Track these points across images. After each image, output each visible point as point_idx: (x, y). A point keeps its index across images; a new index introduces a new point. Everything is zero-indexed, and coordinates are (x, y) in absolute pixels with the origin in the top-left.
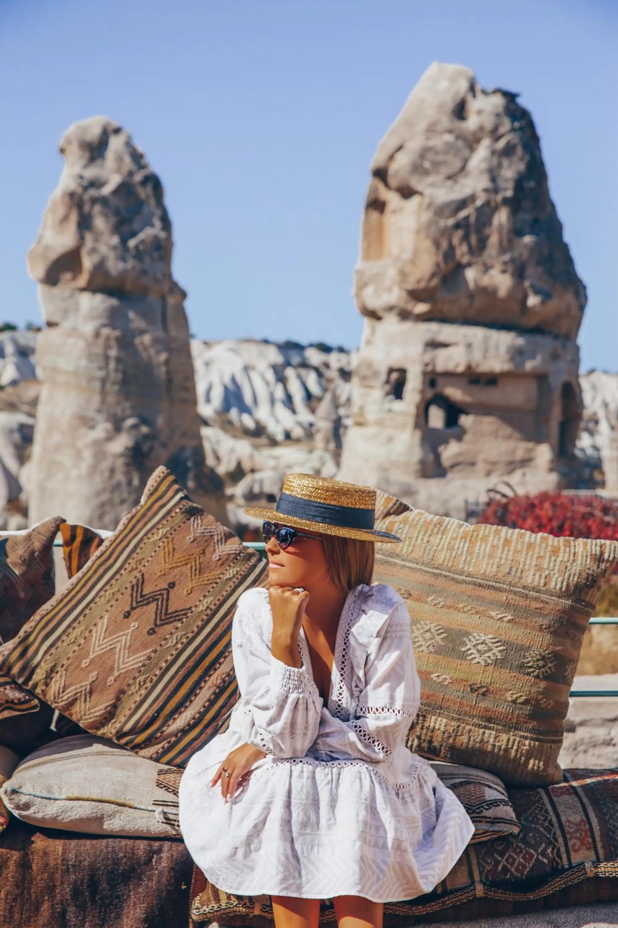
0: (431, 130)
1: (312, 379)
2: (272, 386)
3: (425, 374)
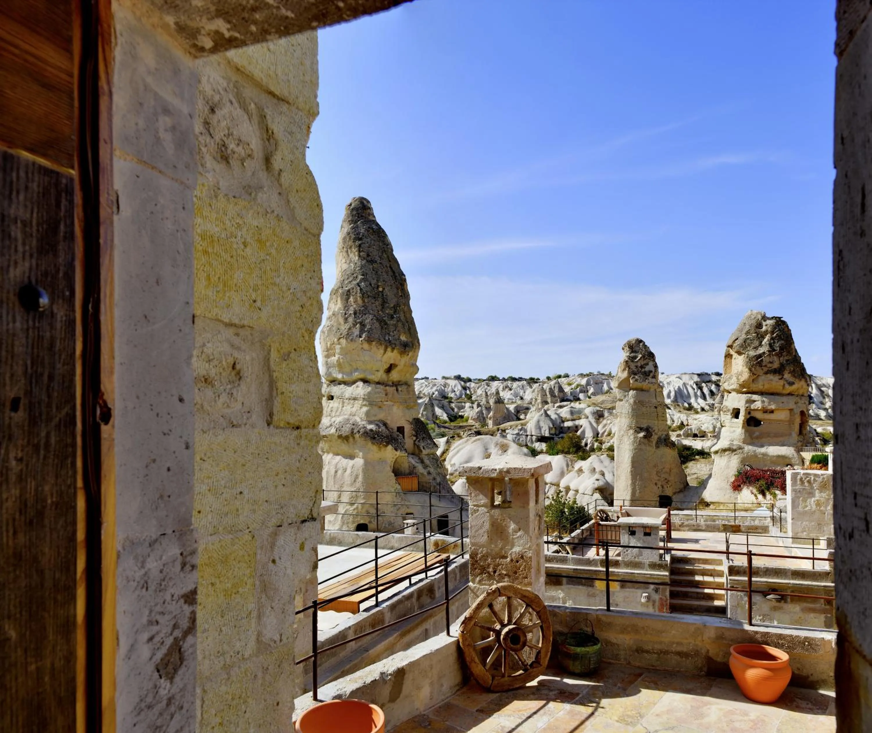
0: (748, 333)
1: (713, 387)
2: (696, 391)
3: (746, 410)
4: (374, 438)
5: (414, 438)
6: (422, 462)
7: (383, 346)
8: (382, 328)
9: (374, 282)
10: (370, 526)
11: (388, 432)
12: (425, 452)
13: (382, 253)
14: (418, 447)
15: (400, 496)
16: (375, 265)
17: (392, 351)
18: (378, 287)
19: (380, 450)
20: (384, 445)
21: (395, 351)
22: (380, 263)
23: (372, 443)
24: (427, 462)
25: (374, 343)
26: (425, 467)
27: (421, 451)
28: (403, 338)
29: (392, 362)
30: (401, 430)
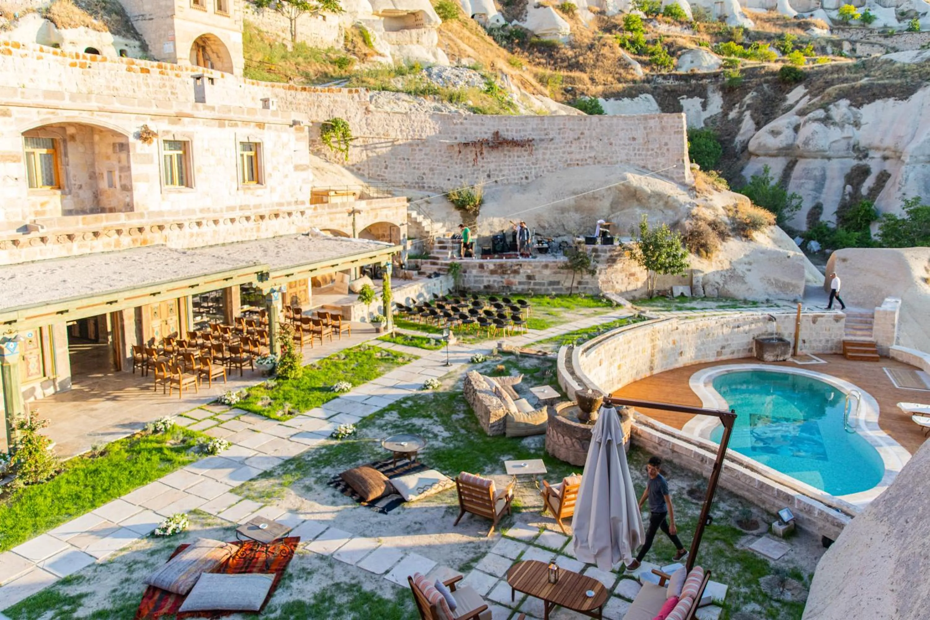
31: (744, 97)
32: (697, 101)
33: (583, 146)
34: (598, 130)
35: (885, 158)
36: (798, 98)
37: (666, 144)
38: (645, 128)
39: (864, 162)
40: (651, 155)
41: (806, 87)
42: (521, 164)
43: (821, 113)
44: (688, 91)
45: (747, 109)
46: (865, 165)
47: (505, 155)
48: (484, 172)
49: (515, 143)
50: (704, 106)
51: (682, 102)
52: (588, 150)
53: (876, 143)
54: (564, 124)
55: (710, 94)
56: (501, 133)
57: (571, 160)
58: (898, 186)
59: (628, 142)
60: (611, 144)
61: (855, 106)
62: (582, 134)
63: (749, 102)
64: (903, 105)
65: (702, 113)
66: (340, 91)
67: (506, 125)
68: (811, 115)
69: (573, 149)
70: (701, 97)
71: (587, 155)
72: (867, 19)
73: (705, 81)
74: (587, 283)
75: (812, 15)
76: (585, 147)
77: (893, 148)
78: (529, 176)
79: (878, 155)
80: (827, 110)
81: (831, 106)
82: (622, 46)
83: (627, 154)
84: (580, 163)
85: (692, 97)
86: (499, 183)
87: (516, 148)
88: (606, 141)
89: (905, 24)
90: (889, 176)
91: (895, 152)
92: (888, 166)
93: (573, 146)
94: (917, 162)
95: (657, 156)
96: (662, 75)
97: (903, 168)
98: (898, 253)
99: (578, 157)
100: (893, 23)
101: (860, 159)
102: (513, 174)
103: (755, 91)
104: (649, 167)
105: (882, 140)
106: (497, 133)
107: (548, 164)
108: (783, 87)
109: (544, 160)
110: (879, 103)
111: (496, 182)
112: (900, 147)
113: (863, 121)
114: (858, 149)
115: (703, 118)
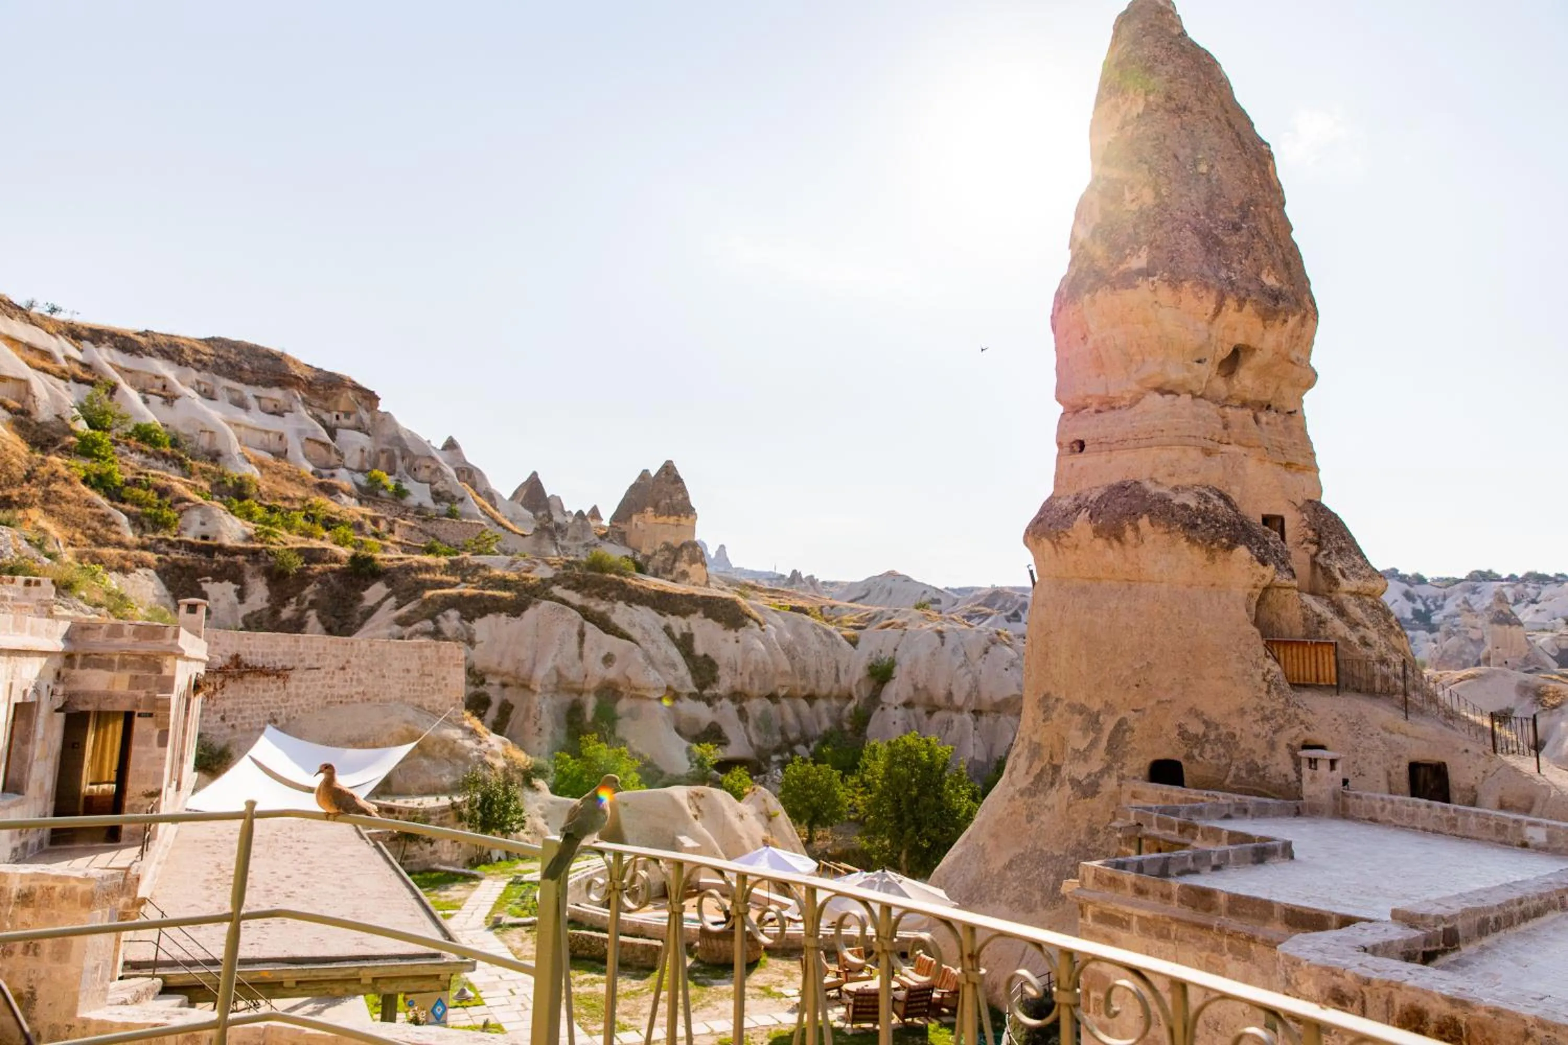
4: (1195, 526)
5: (1313, 549)
6: (1341, 612)
7: (1214, 293)
8: (1209, 251)
9: (1183, 153)
10: (1189, 770)
11: (1231, 513)
12: (1347, 585)
13: (1206, 92)
14: (1326, 571)
15: (1280, 692)
16: (1187, 117)
17: (1240, 309)
18: (1195, 164)
19: (1212, 559)
20: (1222, 546)
21: (1248, 308)
22: (1203, 113)
23: (1188, 539)
24: (1356, 612)
25: (1187, 285)
26: (1354, 625)
27: (1336, 583)
28: (1270, 280)
29: (1240, 339)
30: (1273, 522)
31: (303, 589)
32: (229, 588)
33: (348, 678)
34: (368, 659)
35: (504, 685)
36: (379, 599)
37: (444, 679)
38: (420, 658)
39: (482, 689)
40: (428, 691)
41: (388, 586)
42: (267, 702)
43: (428, 625)
44: (215, 570)
45: (310, 608)
46: (484, 694)
47: (247, 688)
48: (216, 712)
49: (262, 672)
50: (241, 595)
51: (205, 587)
52: (354, 683)
53: (493, 666)
54: (325, 649)
55: (248, 579)
56: (243, 657)
57: (332, 695)
58: (532, 719)
59: (402, 675)
60: (384, 677)
61: (466, 619)
62: (348, 662)
63: (311, 597)
64: (515, 622)
65: (239, 606)
66: (13, 581)
67: (249, 645)
68: (417, 626)
69: (335, 681)
70: (235, 583)
71: (354, 690)
72: (400, 493)
73: (240, 559)
74: (414, 856)
75: (333, 475)
76: (352, 680)
77: (513, 674)
78: (278, 718)
79: (496, 681)
80: (436, 622)
81: (440, 617)
82: (85, 481)
83: (402, 690)
84: (344, 700)
85: (221, 581)
86: (238, 728)
87: (262, 679)
88: (378, 673)
89: (444, 507)
90: (512, 707)
91: (516, 678)
92: (509, 694)
93: (336, 677)
94: (546, 692)
95: (434, 693)
96: (166, 540)
97: (536, 699)
98: (666, 794)
99: (342, 692)
100: (428, 503)
101: (477, 686)
102: (258, 715)
103: (319, 582)
104: (426, 705)
105: (499, 664)
106: (237, 656)
107: (302, 701)
108: (354, 580)
109: (298, 695)
110: (491, 617)
111: (233, 726)
112: (524, 672)
113: (477, 638)
114: (474, 673)
115: (241, 615)
